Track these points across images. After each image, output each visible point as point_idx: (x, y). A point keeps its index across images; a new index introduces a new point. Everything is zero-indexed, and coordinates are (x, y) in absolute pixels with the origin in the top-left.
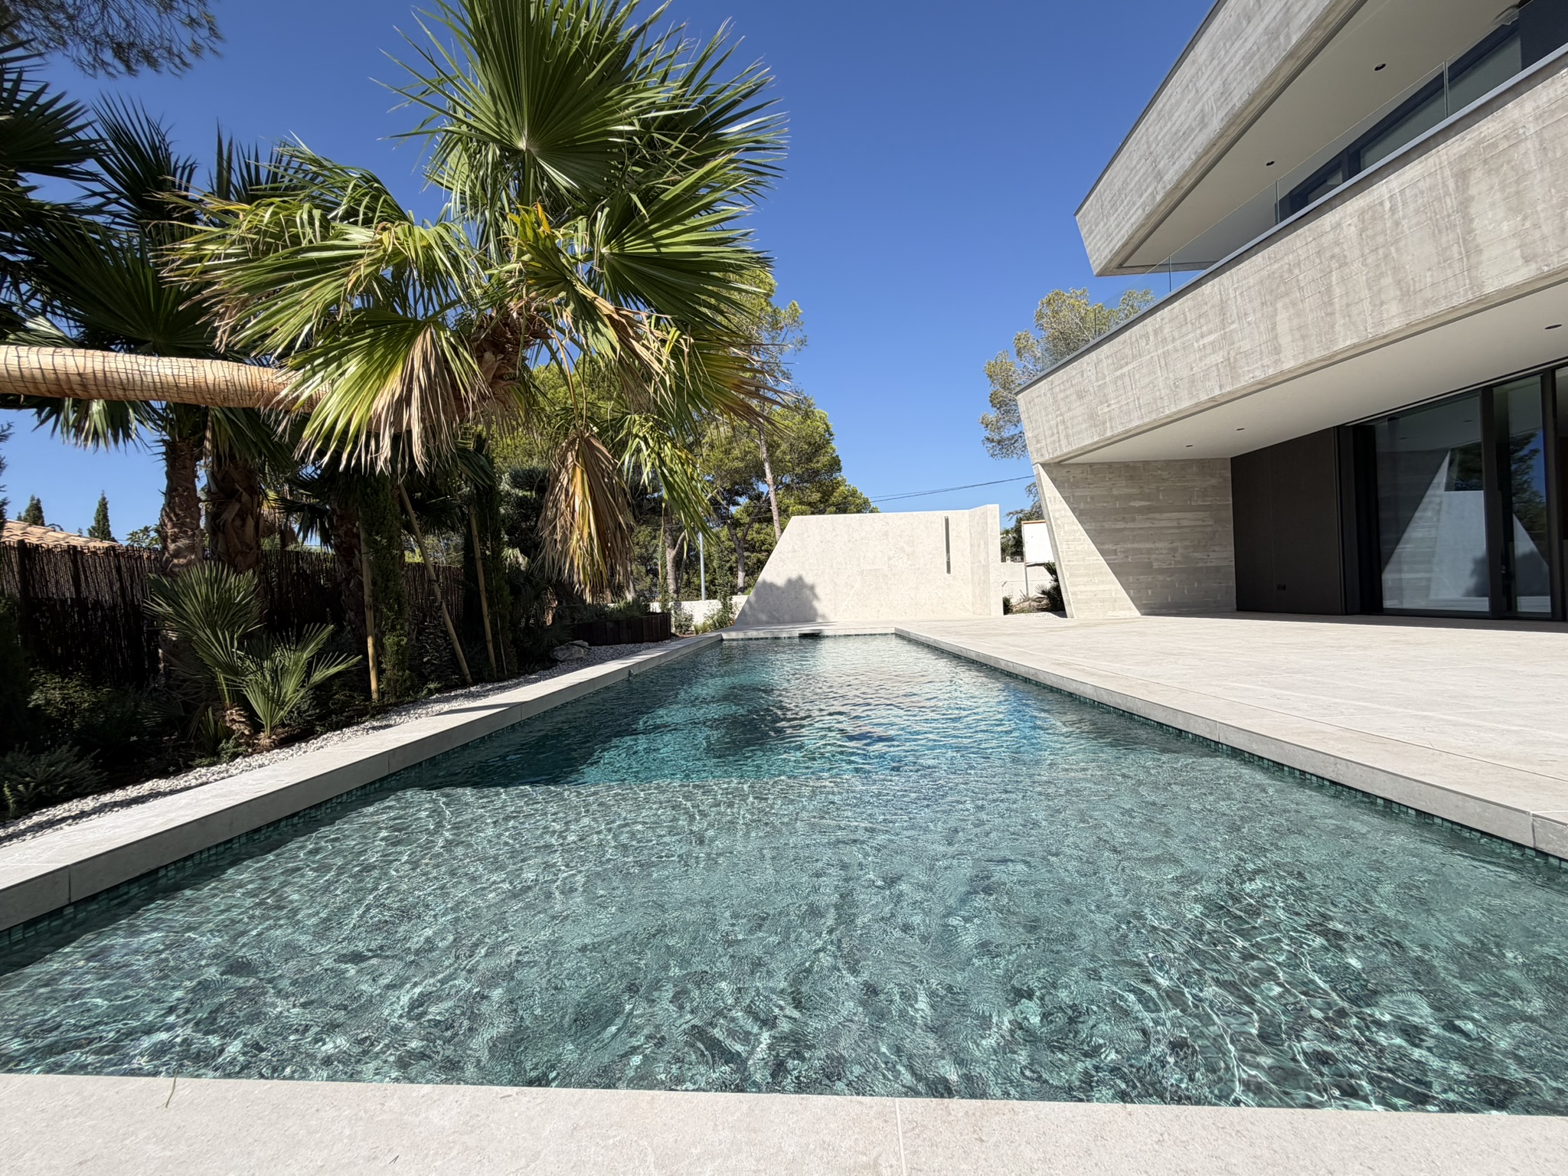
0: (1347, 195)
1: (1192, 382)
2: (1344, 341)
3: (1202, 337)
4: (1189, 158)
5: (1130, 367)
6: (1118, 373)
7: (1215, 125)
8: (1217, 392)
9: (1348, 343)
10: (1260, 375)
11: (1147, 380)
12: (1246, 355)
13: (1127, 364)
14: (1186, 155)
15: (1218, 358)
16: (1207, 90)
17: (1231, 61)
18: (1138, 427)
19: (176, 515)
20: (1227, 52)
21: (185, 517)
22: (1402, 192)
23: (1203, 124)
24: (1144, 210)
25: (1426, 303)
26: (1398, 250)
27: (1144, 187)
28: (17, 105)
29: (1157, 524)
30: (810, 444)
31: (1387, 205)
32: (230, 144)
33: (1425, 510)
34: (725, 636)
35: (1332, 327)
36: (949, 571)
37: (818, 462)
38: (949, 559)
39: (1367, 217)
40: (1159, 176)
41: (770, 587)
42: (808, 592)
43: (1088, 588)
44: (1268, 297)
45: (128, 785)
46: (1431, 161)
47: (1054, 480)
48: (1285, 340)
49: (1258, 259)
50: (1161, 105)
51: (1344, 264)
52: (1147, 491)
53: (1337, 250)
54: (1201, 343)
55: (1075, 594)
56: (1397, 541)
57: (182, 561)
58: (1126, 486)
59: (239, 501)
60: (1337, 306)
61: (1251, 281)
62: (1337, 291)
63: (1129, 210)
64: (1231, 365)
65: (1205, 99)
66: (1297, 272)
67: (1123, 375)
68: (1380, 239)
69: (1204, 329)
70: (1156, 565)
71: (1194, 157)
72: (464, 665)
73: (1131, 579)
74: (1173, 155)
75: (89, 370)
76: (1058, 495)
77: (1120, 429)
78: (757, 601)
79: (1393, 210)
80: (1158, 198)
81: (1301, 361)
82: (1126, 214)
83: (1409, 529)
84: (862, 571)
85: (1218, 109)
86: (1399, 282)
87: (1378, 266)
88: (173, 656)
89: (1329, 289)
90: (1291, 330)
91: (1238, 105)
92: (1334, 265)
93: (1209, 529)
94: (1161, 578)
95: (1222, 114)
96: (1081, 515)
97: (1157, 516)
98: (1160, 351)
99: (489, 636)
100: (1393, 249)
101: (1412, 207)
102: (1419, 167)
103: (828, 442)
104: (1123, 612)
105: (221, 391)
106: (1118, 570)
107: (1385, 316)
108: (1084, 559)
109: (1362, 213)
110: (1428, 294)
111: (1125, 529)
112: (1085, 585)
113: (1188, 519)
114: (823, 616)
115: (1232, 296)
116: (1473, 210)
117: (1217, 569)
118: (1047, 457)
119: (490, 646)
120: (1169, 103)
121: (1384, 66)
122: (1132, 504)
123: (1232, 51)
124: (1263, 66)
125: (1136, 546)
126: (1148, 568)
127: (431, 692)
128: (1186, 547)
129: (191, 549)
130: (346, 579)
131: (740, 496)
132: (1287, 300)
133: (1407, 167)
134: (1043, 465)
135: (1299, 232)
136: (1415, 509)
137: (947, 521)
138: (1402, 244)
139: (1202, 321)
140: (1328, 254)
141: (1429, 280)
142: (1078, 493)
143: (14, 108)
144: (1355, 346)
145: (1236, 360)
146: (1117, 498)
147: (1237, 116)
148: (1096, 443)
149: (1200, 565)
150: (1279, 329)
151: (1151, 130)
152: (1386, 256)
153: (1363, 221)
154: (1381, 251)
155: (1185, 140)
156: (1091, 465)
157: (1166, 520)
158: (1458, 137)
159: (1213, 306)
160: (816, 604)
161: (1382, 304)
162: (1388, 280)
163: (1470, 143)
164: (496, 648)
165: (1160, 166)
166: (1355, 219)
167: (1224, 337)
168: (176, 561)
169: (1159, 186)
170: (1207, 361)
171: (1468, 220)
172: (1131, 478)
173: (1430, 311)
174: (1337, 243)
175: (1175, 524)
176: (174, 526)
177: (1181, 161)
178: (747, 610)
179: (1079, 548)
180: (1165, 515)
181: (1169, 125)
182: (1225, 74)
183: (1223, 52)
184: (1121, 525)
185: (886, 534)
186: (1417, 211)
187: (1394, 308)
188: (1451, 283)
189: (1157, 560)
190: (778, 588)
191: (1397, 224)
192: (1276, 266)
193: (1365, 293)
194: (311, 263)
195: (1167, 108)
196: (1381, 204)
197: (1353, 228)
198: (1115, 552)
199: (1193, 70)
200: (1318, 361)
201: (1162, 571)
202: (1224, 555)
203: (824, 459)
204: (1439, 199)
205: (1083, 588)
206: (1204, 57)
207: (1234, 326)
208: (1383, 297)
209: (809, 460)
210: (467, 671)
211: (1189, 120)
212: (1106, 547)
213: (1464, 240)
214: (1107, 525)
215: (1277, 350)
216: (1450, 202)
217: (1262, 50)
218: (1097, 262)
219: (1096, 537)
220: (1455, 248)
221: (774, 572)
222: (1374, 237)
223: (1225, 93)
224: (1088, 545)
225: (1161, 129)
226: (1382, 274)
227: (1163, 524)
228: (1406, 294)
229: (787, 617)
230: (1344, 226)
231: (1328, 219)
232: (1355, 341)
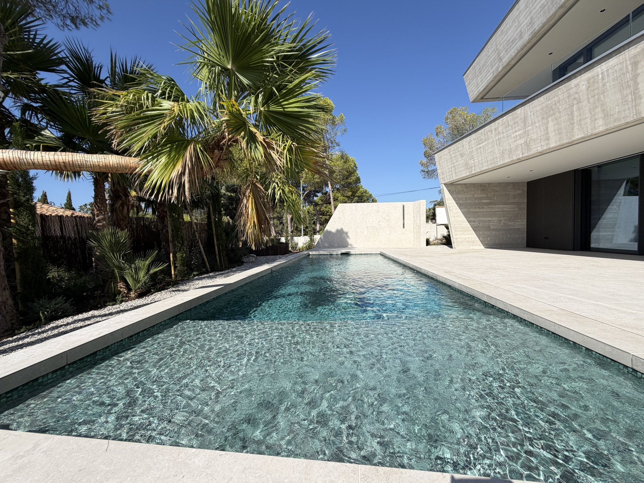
0: (583, 72)
1: (510, 151)
2: (578, 136)
3: (516, 132)
4: (514, 52)
5: (484, 144)
6: (478, 146)
7: (526, 37)
8: (521, 156)
9: (579, 136)
10: (540, 149)
11: (491, 150)
12: (534, 140)
13: (482, 143)
14: (512, 51)
15: (522, 141)
16: (524, 21)
17: (535, 8)
18: (486, 170)
19: (98, 206)
20: (533, 5)
21: (102, 207)
22: (607, 70)
23: (521, 36)
24: (493, 74)
25: (615, 121)
26: (604, 96)
27: (494, 64)
28: (35, 44)
29: (493, 210)
30: (347, 172)
31: (600, 76)
32: (116, 56)
33: (613, 205)
34: (311, 253)
35: (573, 129)
36: (404, 227)
37: (351, 179)
38: (404, 222)
39: (591, 81)
40: (500, 60)
41: (329, 232)
42: (345, 235)
43: (462, 236)
44: (545, 116)
45: (84, 312)
46: (621, 57)
47: (449, 191)
48: (551, 135)
49: (542, 99)
50: (503, 28)
51: (579, 102)
52: (489, 196)
53: (577, 96)
54: (515, 135)
55: (456, 238)
56: (599, 219)
57: (101, 224)
58: (481, 194)
59: (122, 200)
60: (575, 121)
61: (538, 108)
62: (576, 114)
63: (487, 74)
64: (527, 145)
65: (522, 26)
66: (558, 105)
67: (480, 148)
68: (596, 92)
69: (517, 129)
70: (492, 227)
71: (516, 51)
72: (207, 264)
73: (481, 233)
74: (507, 51)
75: (67, 161)
76: (451, 197)
77: (478, 170)
78: (324, 238)
79: (603, 79)
80: (500, 69)
81: (558, 144)
82: (486, 76)
83: (605, 213)
84: (368, 227)
85: (528, 30)
86: (603, 111)
87: (595, 103)
88: (98, 261)
89: (572, 113)
90: (554, 130)
91: (537, 28)
92: (575, 102)
93: (516, 212)
94: (494, 232)
95: (529, 32)
96: (460, 206)
97: (494, 206)
98: (497, 138)
99: (217, 253)
100: (602, 96)
101: (611, 77)
102: (616, 60)
103: (355, 171)
104: (477, 247)
105: (115, 167)
106: (475, 229)
107: (596, 125)
108: (461, 224)
109: (589, 80)
110: (616, 116)
111: (479, 212)
112: (461, 235)
113: (507, 208)
114: (351, 245)
115: (529, 114)
116: (639, 79)
117: (519, 229)
118: (447, 181)
119: (217, 257)
120: (506, 27)
121: (605, 10)
122: (483, 201)
123: (535, 4)
124: (549, 12)
125: (484, 219)
126: (488, 228)
127: (195, 276)
128: (506, 220)
129: (104, 219)
130: (162, 229)
131: (318, 193)
132: (553, 117)
133: (610, 60)
134: (445, 184)
135: (560, 87)
136: (609, 205)
137: (404, 206)
138: (606, 94)
139: (516, 125)
140: (572, 97)
141: (617, 110)
142: (460, 196)
143: (34, 46)
144: (583, 138)
145: (530, 143)
146: (476, 198)
147: (536, 33)
148: (468, 176)
149: (512, 227)
150: (549, 129)
151: (498, 39)
152: (598, 99)
153: (589, 83)
154: (596, 97)
155: (513, 44)
156: (465, 184)
157: (498, 208)
158: (634, 47)
159: (521, 119)
160: (348, 240)
161: (596, 120)
162: (598, 110)
163: (640, 49)
164: (220, 257)
165: (501, 55)
166: (586, 82)
167: (525, 132)
168: (98, 224)
169: (500, 64)
170: (517, 142)
171: (636, 84)
172: (483, 190)
173: (616, 124)
174: (577, 93)
175: (501, 210)
176: (97, 210)
177: (510, 53)
178: (320, 242)
179: (459, 219)
180: (497, 206)
181: (506, 36)
182: (532, 14)
183: (531, 5)
184: (477, 210)
185: (378, 211)
186: (614, 80)
187: (600, 122)
188: (627, 112)
189: (493, 225)
190: (333, 233)
191: (604, 85)
192: (549, 102)
193: (588, 115)
194: (147, 117)
195: (505, 29)
196: (598, 76)
197: (584, 86)
198: (475, 221)
199: (518, 13)
200: (565, 144)
201: (494, 230)
202: (522, 224)
203: (353, 178)
204: (624, 74)
205: (460, 236)
206: (522, 7)
207: (530, 128)
208: (596, 116)
209: (347, 178)
210: (208, 267)
211: (515, 35)
212: (471, 219)
213: (634, 92)
214: (471, 210)
215: (548, 139)
216: (628, 76)
217: (549, 4)
218: (472, 97)
219: (466, 215)
220: (630, 96)
221: (331, 226)
222: (594, 90)
223: (531, 23)
224: (462, 218)
225: (502, 38)
226: (596, 107)
227: (496, 210)
228: (606, 116)
229: (336, 245)
230: (581, 85)
231: (573, 82)
232: (583, 136)
